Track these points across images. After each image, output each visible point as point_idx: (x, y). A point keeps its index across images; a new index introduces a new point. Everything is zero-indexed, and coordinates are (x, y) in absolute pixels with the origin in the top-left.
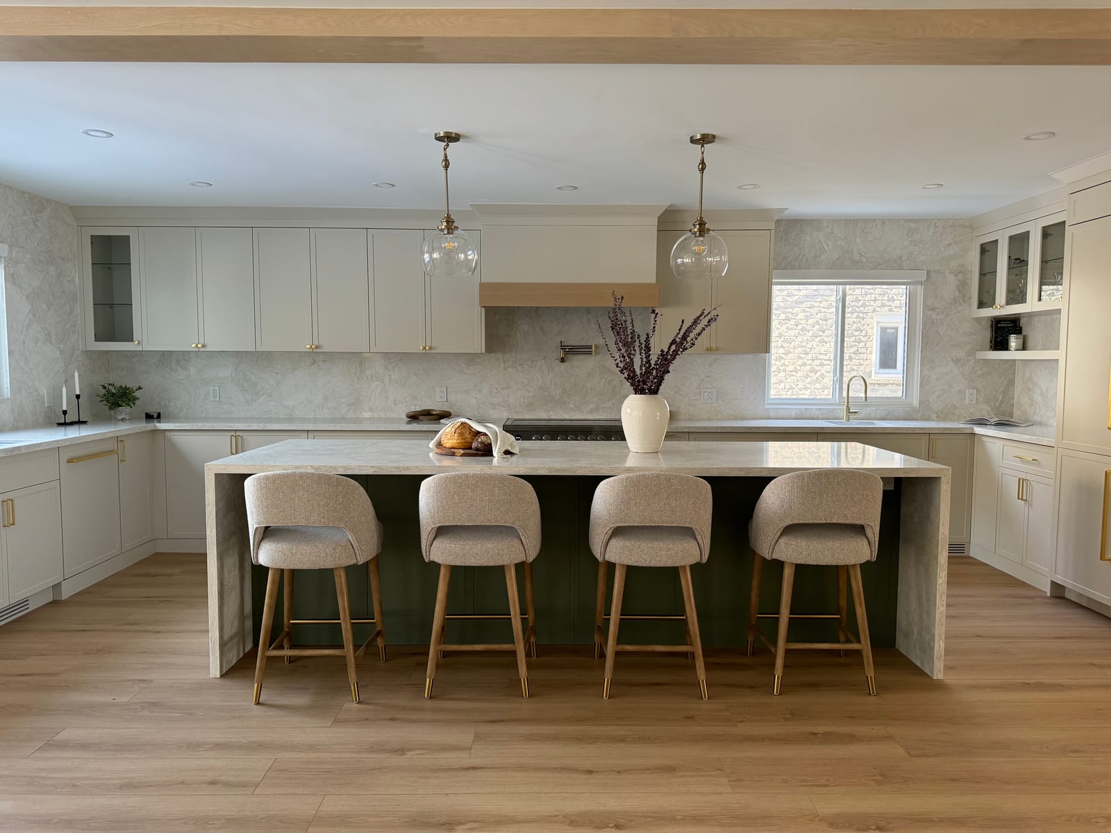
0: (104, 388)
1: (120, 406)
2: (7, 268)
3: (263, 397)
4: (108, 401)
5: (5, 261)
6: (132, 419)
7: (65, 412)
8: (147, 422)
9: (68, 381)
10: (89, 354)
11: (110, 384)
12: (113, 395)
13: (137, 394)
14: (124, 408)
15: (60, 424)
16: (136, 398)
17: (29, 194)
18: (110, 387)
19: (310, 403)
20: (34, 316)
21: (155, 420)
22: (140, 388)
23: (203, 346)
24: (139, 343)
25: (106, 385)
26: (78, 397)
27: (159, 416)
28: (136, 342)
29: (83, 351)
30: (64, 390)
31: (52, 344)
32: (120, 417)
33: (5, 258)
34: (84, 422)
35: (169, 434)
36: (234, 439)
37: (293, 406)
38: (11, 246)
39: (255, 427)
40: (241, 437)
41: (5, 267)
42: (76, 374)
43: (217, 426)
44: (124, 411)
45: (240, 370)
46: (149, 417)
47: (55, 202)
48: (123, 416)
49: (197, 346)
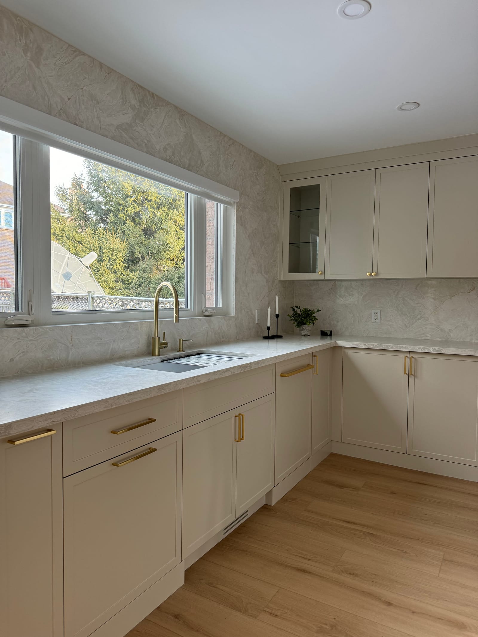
0: (293, 309)
1: (304, 324)
2: (238, 211)
3: (420, 321)
4: (296, 321)
5: (237, 206)
6: (310, 336)
7: (269, 328)
8: (322, 338)
9: (271, 303)
10: (283, 282)
11: (297, 307)
12: (299, 316)
13: (316, 315)
14: (307, 326)
15: (265, 338)
16: (315, 319)
17: (254, 152)
18: (298, 310)
19: (467, 327)
20: (252, 251)
21: (329, 337)
22: (319, 310)
23: (377, 274)
24: (322, 273)
25: (294, 307)
26: (277, 316)
27: (331, 334)
28: (320, 272)
29: (279, 281)
30: (269, 310)
31: (262, 275)
32: (303, 333)
33: (237, 202)
34: (281, 337)
35: (346, 351)
36: (407, 359)
37: (449, 330)
38: (241, 194)
39: (430, 350)
40: (415, 358)
41: (236, 211)
42: (277, 298)
43: (392, 347)
44: (307, 328)
45: (400, 296)
46: (324, 334)
47: (270, 161)
48: (306, 333)
49: (371, 275)
